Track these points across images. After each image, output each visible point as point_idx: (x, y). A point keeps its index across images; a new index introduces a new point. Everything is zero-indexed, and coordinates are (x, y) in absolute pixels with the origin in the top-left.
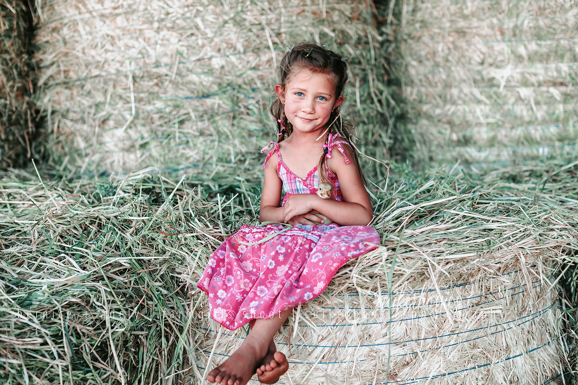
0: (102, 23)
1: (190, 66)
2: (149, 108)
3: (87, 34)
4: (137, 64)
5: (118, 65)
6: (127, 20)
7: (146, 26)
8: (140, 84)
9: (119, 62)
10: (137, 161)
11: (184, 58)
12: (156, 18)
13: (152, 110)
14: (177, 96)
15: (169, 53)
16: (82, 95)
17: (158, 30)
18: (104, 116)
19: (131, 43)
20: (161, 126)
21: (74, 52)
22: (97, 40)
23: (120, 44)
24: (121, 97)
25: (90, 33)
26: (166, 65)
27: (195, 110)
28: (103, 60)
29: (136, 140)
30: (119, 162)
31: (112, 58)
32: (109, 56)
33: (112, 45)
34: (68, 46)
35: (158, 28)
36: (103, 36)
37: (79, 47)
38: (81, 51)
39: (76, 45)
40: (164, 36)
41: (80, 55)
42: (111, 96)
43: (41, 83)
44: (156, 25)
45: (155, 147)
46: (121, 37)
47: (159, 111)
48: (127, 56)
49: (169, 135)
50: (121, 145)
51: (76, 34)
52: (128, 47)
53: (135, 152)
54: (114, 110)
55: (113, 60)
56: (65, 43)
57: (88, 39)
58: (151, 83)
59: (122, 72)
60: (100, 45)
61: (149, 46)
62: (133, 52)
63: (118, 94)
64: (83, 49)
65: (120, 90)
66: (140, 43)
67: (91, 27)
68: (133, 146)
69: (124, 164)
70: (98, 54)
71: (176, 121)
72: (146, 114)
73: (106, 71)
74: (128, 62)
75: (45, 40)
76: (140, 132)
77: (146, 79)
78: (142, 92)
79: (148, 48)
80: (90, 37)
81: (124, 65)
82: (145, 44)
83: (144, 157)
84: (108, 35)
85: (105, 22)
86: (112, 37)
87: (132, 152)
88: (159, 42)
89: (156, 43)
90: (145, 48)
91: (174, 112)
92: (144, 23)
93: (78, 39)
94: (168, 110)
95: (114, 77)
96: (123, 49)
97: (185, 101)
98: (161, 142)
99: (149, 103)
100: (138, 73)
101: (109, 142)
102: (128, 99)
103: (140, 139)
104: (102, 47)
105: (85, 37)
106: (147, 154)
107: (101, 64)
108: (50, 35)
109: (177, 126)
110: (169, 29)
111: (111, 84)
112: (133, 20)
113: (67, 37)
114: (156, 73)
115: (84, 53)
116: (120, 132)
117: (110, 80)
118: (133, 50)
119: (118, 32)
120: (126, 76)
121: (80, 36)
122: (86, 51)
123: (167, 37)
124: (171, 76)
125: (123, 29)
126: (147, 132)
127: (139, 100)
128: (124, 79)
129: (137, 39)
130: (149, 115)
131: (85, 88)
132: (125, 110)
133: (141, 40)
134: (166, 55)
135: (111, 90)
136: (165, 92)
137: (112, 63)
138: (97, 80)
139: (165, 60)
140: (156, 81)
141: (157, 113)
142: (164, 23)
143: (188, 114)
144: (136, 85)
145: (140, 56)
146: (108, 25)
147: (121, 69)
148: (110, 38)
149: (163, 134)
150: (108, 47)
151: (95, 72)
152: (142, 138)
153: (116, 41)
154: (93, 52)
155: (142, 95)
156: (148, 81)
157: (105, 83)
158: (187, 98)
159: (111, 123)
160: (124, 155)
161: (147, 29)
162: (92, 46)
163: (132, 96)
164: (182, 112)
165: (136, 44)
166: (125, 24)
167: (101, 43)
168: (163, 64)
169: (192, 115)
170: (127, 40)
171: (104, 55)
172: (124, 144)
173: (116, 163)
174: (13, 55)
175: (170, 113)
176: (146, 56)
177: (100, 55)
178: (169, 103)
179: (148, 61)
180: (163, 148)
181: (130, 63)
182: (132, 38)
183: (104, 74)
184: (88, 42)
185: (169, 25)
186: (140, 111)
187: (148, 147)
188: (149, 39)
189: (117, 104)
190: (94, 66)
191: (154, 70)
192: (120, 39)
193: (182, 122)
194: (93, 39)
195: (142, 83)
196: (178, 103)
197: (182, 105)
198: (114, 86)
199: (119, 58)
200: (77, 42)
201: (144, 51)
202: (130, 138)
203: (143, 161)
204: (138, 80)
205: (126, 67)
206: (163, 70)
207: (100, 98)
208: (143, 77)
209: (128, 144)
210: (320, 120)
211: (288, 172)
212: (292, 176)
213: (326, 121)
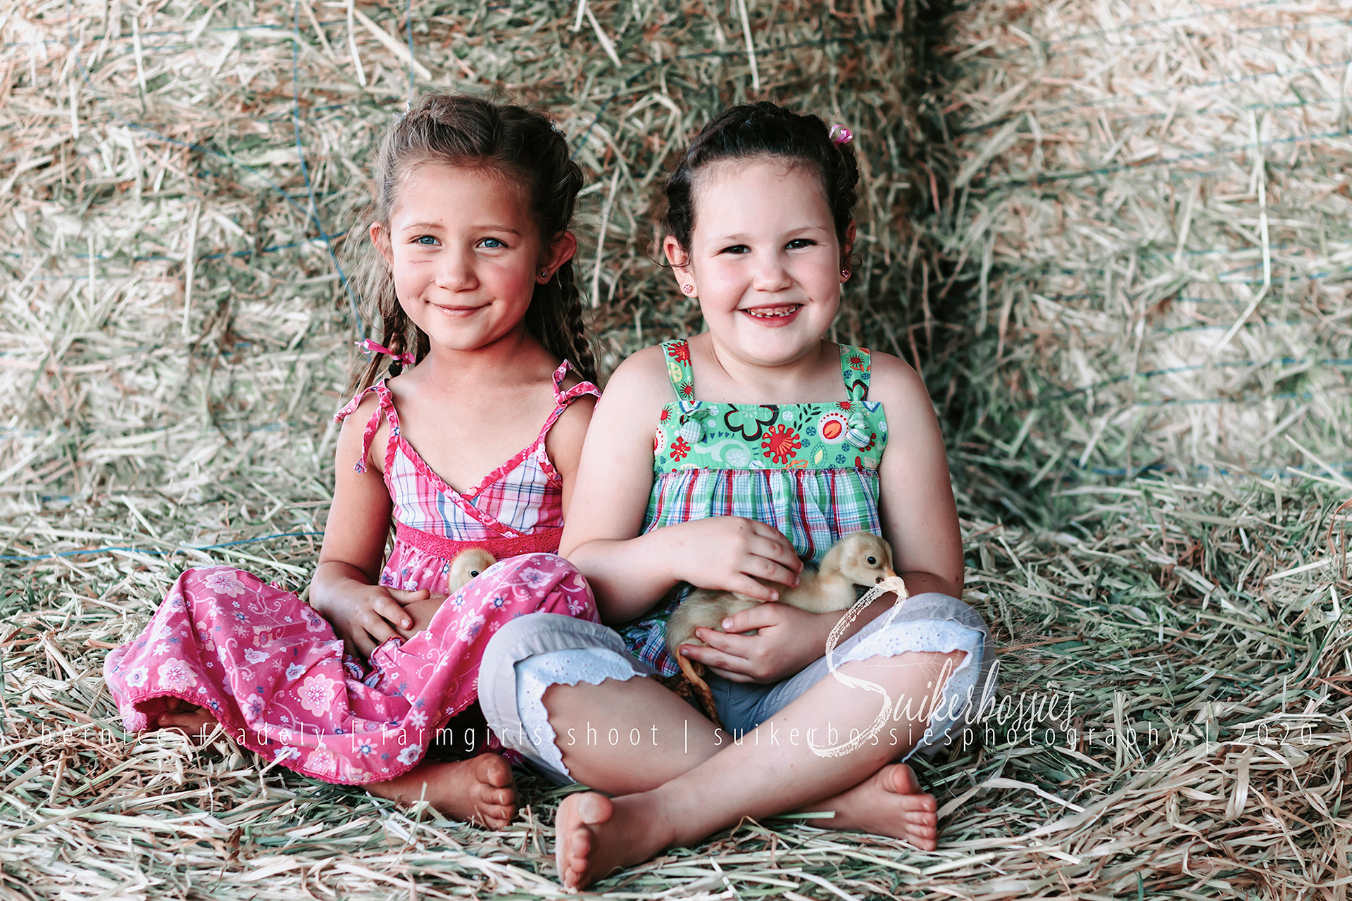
2: (1313, 263)
3: (1121, 28)
4: (1281, 126)
5: (1220, 126)
8: (1288, 188)
9: (1222, 117)
10: (1264, 431)
13: (1323, 273)
16: (1099, 218)
18: (1167, 287)
19: (1263, 57)
21: (1078, 85)
22: (1151, 49)
23: (1231, 60)
24: (1222, 228)
25: (1134, 27)
28: (1170, 113)
29: (1267, 367)
30: (1205, 432)
31: (1200, 105)
32: (1191, 96)
33: (1203, 63)
34: (1059, 66)
36: (1175, 35)
37: (1094, 69)
38: (1100, 81)
39: (1085, 61)
41: (1097, 93)
42: (1193, 224)
43: (962, 179)
45: (1328, 389)
46: (1235, 38)
48: (1248, 99)
50: (1214, 380)
51: (1086, 30)
52: (1254, 70)
53: (1258, 404)
54: (1201, 267)
55: (1202, 111)
56: (1049, 56)
57: (1124, 44)
58: (1326, 187)
59: (1232, 148)
60: (1162, 65)
61: (1322, 66)
62: (1271, 88)
63: (1216, 217)
64: (1109, 76)
65: (1221, 208)
66: (1292, 57)
67: (1136, 9)
68: (1254, 385)
69: (1222, 439)
70: (1154, 93)
72: (1305, 282)
73: (1178, 146)
74: (1250, 118)
75: (982, 44)
76: (1278, 339)
77: (1309, 171)
78: (1294, 212)
79: (1318, 73)
80: (1130, 39)
81: (1238, 127)
82: (1311, 62)
83: (1287, 421)
84: (1190, 33)
86: (1203, 38)
87: (1249, 405)
89: (1346, 58)
90: (1308, 73)
93: (1091, 42)
95: (1203, 163)
96: (1237, 76)
99: (1315, 247)
100: (1281, 151)
101: (1175, 370)
102: (1248, 235)
103: (1277, 364)
104: (1171, 71)
105: (1114, 38)
106: (1299, 410)
107: (1165, 124)
108: (997, 31)
111: (1193, 185)
113: (1054, 38)
114: (1341, 152)
115: (1111, 89)
116: (1215, 341)
117: (1191, 171)
118: (1273, 80)
119: (1225, 22)
120: (1245, 162)
121: (1100, 35)
122: (1116, 81)
125: (1240, 13)
126: (1304, 339)
127: (1282, 240)
128: (1236, 172)
129: (1285, 44)
130: (1311, 287)
131: (1108, 198)
132: (1234, 270)
133: (1298, 50)
135: (1192, 205)
137: (1198, 120)
138: (1147, 174)
140: (1339, 178)
141: (1340, 281)
144: (1276, 190)
145: (1292, 98)
147: (1227, 138)
148: (1196, 41)
150: (1191, 68)
151: (1144, 148)
152: (1287, 360)
153: (1218, 50)
154: (1140, 86)
155: (1295, 223)
156: (1316, 179)
157: (1175, 181)
159: (1187, 309)
160: (1221, 412)
161: (1319, 13)
162: (1136, 66)
163: (1264, 224)
165: (1281, 62)
167: (1168, 58)
170: (1250, 48)
171: (1174, 96)
172: (1227, 378)
173: (1195, 437)
174: (893, 95)
176: (1310, 98)
177: (1162, 95)
179: (1315, 114)
181: (1259, 121)
182: (1268, 41)
183: (1170, 154)
184: (1125, 53)
186: (1287, 273)
187: (1302, 387)
188: (1324, 44)
189: (1210, 250)
190: (1141, 129)
191: (1337, 144)
192: (1229, 46)
194: (1141, 46)
195: (1293, 183)
198: (1204, 194)
199: (1223, 105)
200: (1087, 52)
201: (1306, 83)
202: (1246, 359)
203: (1286, 433)
204: (1281, 174)
205: (1246, 134)
207: (1153, 229)
208: (1297, 165)
209: (1238, 376)
210: (498, 308)
211: (423, 470)
212: (434, 483)
213: (519, 307)
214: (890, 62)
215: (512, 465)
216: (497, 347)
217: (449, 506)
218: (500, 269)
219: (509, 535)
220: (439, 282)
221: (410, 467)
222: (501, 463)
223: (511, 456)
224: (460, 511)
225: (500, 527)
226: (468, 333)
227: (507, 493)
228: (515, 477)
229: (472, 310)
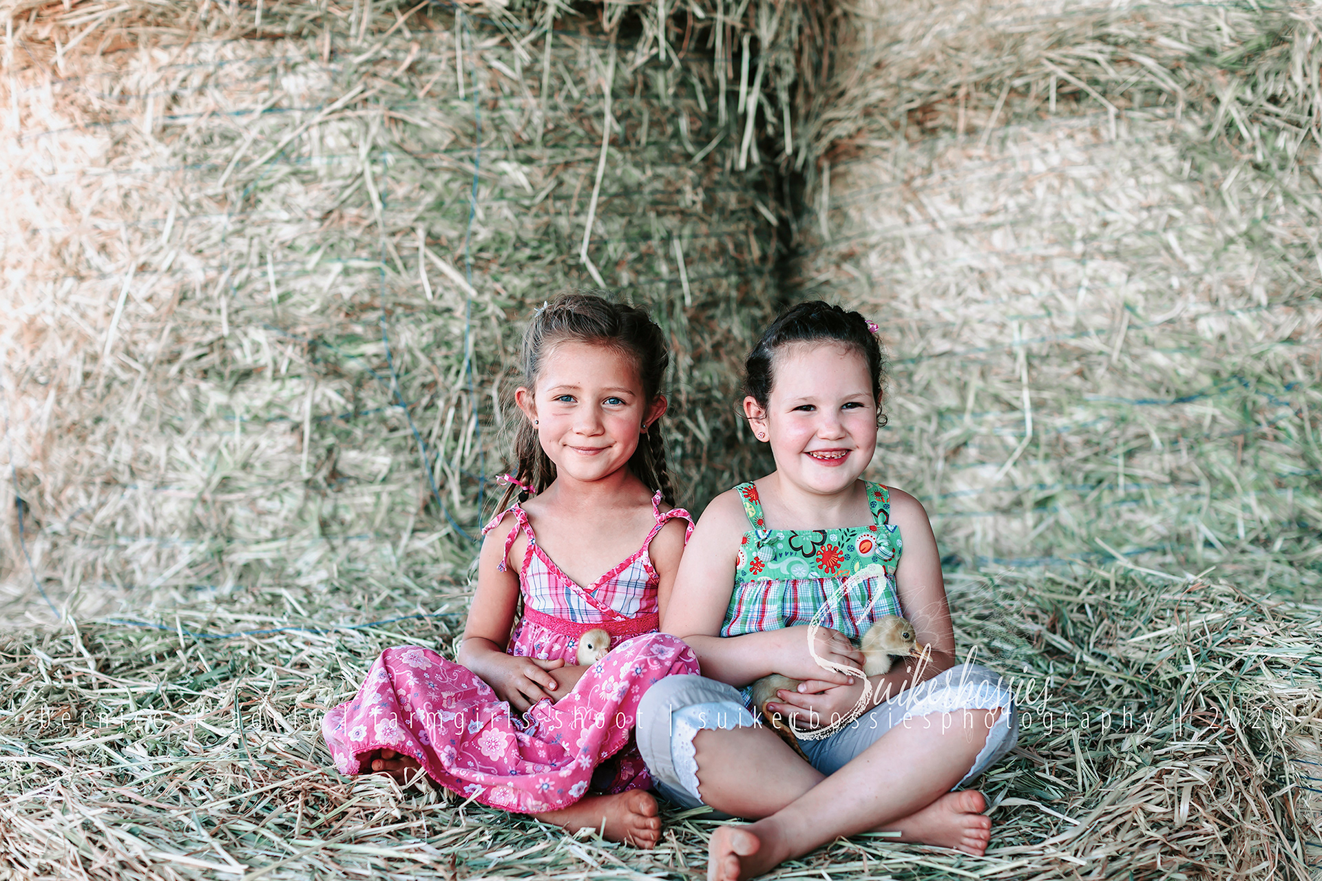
0: (959, 244)
1: (1152, 335)
2: (1060, 422)
3: (923, 266)
4: (1036, 331)
5: (994, 331)
6: (1017, 237)
7: (1056, 250)
8: (1040, 373)
9: (995, 324)
10: (1025, 534)
11: (1138, 316)
12: (1079, 234)
13: (1066, 428)
14: (1120, 398)
15: (1106, 306)
16: (910, 392)
17: (1082, 259)
18: (957, 437)
19: (1022, 285)
20: (1086, 460)
21: (894, 304)
22: (945, 280)
23: (1000, 286)
24: (997, 398)
25: (932, 265)
26: (1099, 331)
27: (1162, 429)
28: (959, 322)
29: (1028, 491)
30: (985, 535)
31: (979, 316)
32: (973, 310)
33: (982, 288)
34: (879, 291)
35: (1084, 254)
36: (961, 270)
37: (906, 294)
38: (909, 301)
39: (898, 288)
40: (1096, 271)
41: (907, 309)
42: (977, 396)
44: (1079, 248)
45: (1068, 505)
46: (1004, 272)
47: (1082, 429)
48: (1012, 312)
49: (1100, 482)
50: (991, 499)
51: (897, 267)
52: (1016, 293)
53: (1021, 516)
54: (980, 424)
55: (981, 321)
56: (872, 284)
57: (925, 277)
58: (1067, 370)
59: (1001, 344)
60: (953, 290)
61: (1063, 290)
62: (1027, 305)
63: (991, 390)
64: (915, 297)
65: (997, 385)
66: (1042, 285)
67: (933, 253)
68: (1018, 503)
69: (997, 540)
70: (947, 309)
71: (1121, 450)
72: (1053, 434)
73: (965, 343)
74: (1014, 325)
75: (822, 277)
76: (1035, 473)
77: (1055, 360)
78: (1048, 387)
79: (1060, 296)
80: (929, 273)
81: (1007, 331)
82: (1055, 288)
83: (1041, 528)
84: (972, 269)
85: (965, 242)
86: (981, 272)
87: (1016, 516)
88: (1086, 283)
89: (1079, 286)
90: (1053, 296)
91: (1115, 433)
92: (1054, 242)
93: (901, 276)
94: (1100, 427)
95: (982, 356)
96: (1005, 297)
97: (1137, 408)
98: (1083, 497)
99: (1060, 411)
100: (1035, 347)
101: (964, 493)
102: (1015, 403)
103: (1035, 490)
104: (959, 294)
105: (918, 273)
106: (1049, 520)
107: (956, 329)
108: (833, 268)
109: (1121, 461)
110: (1106, 256)
111: (975, 370)
112: (1029, 237)
113: (876, 273)
114: (1077, 348)
115: (917, 306)
116: (990, 474)
117: (974, 361)
118: (1029, 300)
119: (995, 261)
120: (1012, 355)
121: (908, 270)
122: (922, 301)
123: (1103, 272)
124: (1109, 356)
125: (1006, 256)
126: (1053, 472)
127: (1038, 406)
128: (1005, 361)
129: (1037, 277)
130: (1058, 439)
131: (916, 378)
132: (1004, 426)
133: (1046, 280)
134: (1099, 309)
135: (975, 383)
136: (1096, 389)
137: (979, 327)
138: (943, 363)
139: (1099, 320)
140: (1076, 365)
141: (1077, 433)
142: (1095, 244)
143: (1146, 436)
144: (1034, 373)
145: (1042, 312)
146: (973, 249)
147: (1000, 339)
148: (976, 275)
149: (1086, 478)
150: (973, 292)
151: (942, 346)
152: (1042, 486)
153: (992, 279)
154: (937, 304)
155: (1046, 395)
156: (1060, 366)
157: (963, 368)
158: (1143, 402)
159: (972, 452)
160: (996, 522)
161: (1060, 256)
162: (934, 290)
163: (1026, 395)
164: (1132, 431)
165: (1035, 288)
166: (1011, 244)
167: (957, 285)
168: (1092, 331)
169: (1155, 438)
170: (1013, 279)
171: (962, 311)
172: (1000, 499)
173: (977, 539)
175: (1106, 433)
176: (1054, 312)
177: (953, 311)
178: (1104, 412)
179: (1058, 322)
180: (1086, 510)
181: (1021, 327)
182: (1025, 274)
183: (959, 349)
184: (926, 282)
185: (1107, 247)
186: (1041, 428)
187: (1051, 505)
188: (1063, 277)
189: (987, 412)
190: (939, 332)
191: (1074, 342)
192: (999, 276)
193: (1130, 454)
194: (937, 278)
195: (1045, 369)
196: (1123, 412)
197: (1131, 417)
198: (983, 375)
199: (995, 317)
200: (899, 282)
201: (1052, 302)
202: (1013, 486)
203: (1041, 536)
204: (1036, 362)
205: (1011, 336)
206: (1093, 343)
207: (948, 399)
208: (1048, 356)
209: (1007, 498)
210: (617, 450)
211: (553, 570)
212: (562, 580)
213: (631, 448)
214: (766, 288)
215: (623, 567)
216: (610, 479)
217: (574, 597)
218: (621, 421)
219: (619, 619)
220: (576, 429)
221: (543, 568)
222: (613, 565)
223: (622, 560)
224: (583, 600)
225: (613, 613)
226: (594, 467)
227: (619, 588)
228: (625, 576)
229: (598, 450)
